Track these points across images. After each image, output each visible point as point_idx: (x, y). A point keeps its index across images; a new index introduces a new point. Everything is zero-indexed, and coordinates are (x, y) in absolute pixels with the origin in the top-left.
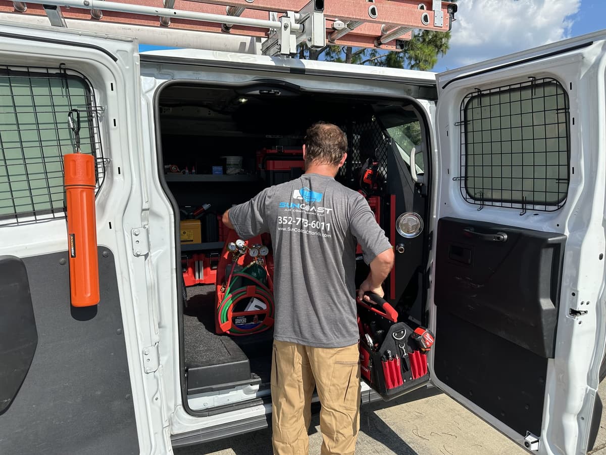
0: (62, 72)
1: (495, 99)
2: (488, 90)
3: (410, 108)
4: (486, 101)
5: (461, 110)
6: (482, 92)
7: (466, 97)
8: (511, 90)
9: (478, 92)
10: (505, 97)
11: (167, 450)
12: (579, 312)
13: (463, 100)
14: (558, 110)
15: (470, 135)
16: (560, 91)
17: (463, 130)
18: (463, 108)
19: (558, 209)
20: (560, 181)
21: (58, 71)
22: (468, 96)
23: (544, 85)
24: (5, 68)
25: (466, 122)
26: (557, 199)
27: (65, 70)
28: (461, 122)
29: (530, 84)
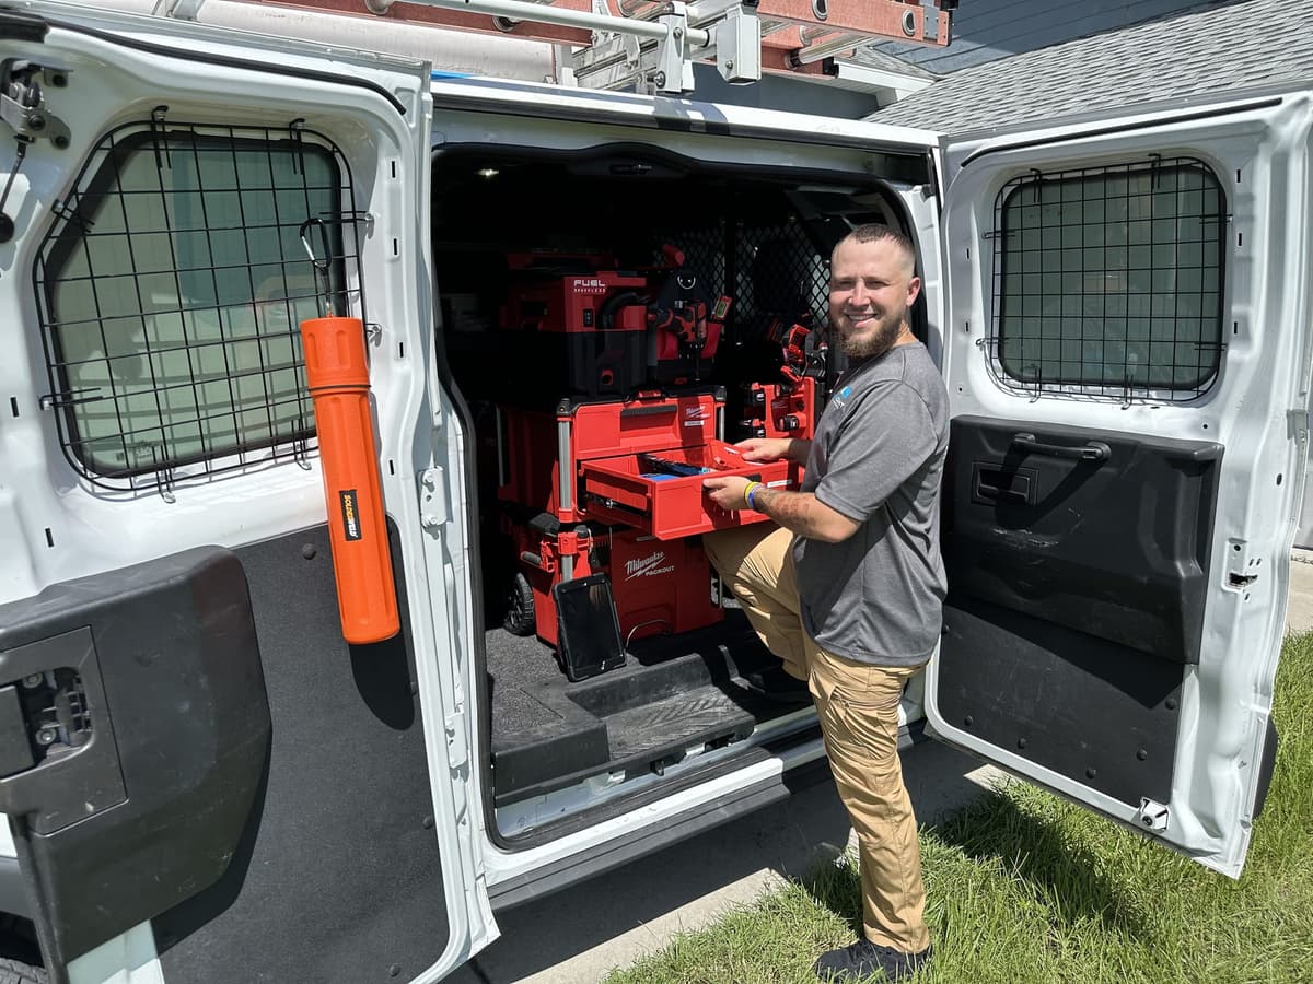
0: (294, 137)
1: (1074, 192)
2: (1057, 173)
3: (875, 199)
4: (1051, 194)
5: (995, 209)
6: (1045, 177)
7: (1007, 184)
8: (1107, 177)
9: (1035, 176)
10: (1096, 189)
11: (486, 924)
12: (1245, 579)
13: (1001, 191)
14: (1204, 216)
15: (1013, 259)
16: (1209, 184)
17: (998, 249)
18: (999, 206)
19: (1198, 397)
20: (1203, 347)
21: (285, 136)
22: (1014, 182)
23: (1177, 169)
24: (188, 129)
25: (1005, 233)
26: (1196, 378)
27: (299, 132)
28: (995, 232)
29: (1149, 166)
